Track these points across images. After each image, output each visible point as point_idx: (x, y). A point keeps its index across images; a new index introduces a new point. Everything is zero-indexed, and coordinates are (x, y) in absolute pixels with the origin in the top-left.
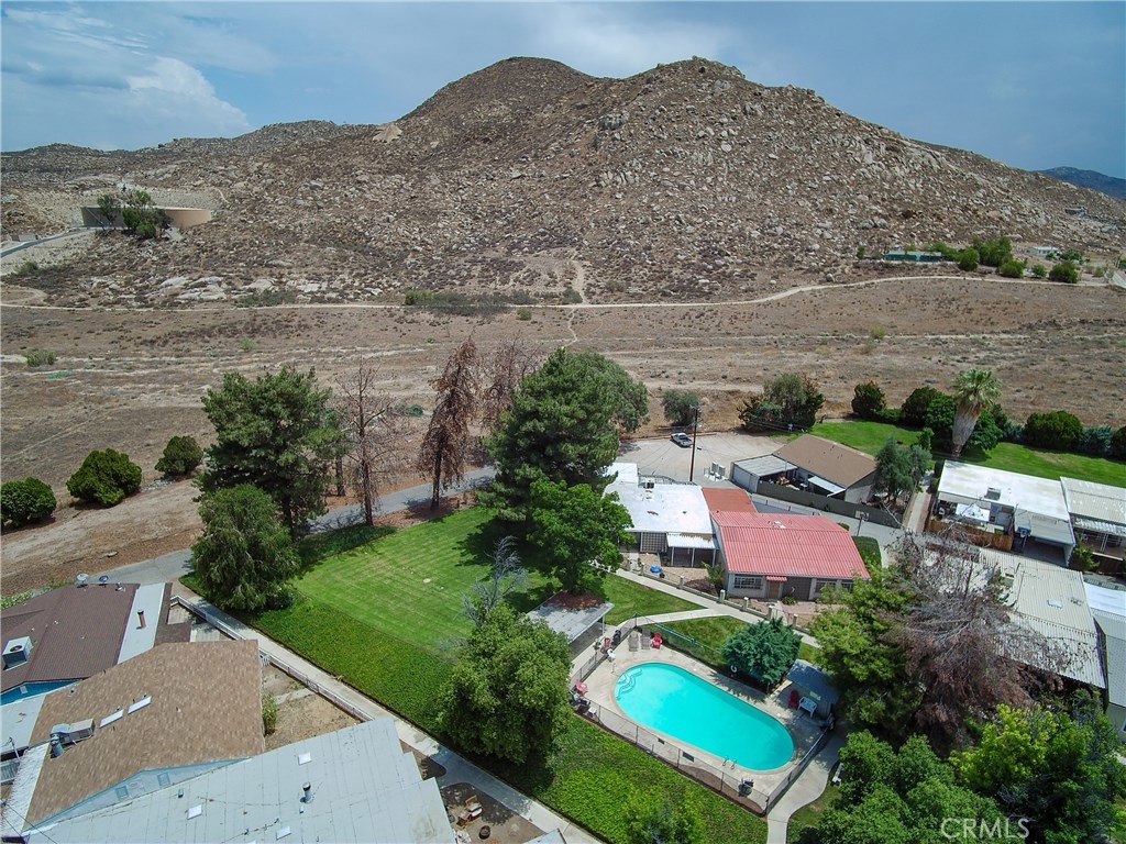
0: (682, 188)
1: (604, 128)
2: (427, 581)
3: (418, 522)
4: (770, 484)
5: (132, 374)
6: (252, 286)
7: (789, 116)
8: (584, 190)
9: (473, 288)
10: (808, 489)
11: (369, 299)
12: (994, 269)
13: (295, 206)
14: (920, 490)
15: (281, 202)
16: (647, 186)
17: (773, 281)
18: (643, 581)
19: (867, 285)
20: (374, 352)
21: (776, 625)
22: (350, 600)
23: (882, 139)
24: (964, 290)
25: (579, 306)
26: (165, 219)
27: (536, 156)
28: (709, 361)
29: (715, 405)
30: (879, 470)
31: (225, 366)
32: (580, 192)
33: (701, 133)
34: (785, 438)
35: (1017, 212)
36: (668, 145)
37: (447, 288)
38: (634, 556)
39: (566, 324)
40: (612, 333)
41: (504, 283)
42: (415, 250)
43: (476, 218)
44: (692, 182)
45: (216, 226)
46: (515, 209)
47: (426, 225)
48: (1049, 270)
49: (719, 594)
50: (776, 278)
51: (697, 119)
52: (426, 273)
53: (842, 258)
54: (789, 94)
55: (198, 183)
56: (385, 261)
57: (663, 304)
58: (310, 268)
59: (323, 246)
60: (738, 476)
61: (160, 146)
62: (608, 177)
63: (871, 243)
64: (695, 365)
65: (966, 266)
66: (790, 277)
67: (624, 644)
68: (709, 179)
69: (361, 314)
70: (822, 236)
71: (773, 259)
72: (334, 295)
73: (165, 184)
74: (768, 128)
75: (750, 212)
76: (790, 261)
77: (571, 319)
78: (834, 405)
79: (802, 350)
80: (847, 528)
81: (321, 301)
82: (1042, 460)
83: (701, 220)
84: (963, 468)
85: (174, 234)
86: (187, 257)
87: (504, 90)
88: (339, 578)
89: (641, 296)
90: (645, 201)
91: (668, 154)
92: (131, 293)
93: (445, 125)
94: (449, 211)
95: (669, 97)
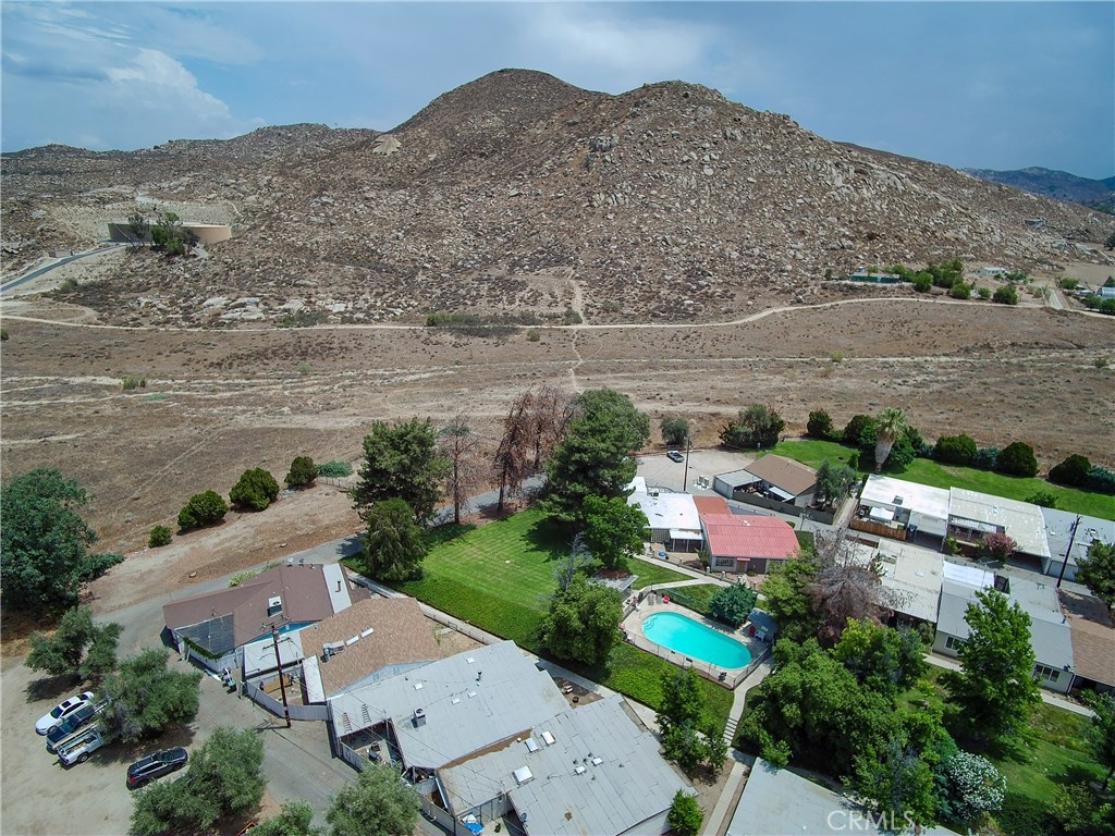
0: (668, 210)
1: (595, 150)
2: (508, 562)
3: (490, 521)
4: (742, 492)
5: (217, 396)
6: (286, 306)
7: (766, 141)
8: (578, 210)
9: (484, 309)
10: (770, 496)
11: (393, 319)
12: (945, 291)
13: (309, 223)
14: (851, 496)
15: (295, 219)
16: (636, 208)
17: (750, 303)
18: (654, 561)
19: (832, 307)
20: (413, 374)
21: (742, 587)
22: (460, 575)
23: (851, 162)
24: (916, 313)
25: (579, 326)
26: (192, 237)
27: (531, 173)
28: (695, 384)
29: (700, 426)
30: (818, 483)
31: (292, 388)
32: (574, 211)
33: (686, 158)
34: (754, 454)
35: (974, 231)
36: (655, 169)
37: (461, 308)
38: (647, 545)
39: (570, 345)
40: (612, 355)
41: (511, 303)
42: (425, 268)
43: (478, 235)
44: (678, 205)
45: (238, 243)
46: (514, 226)
47: (433, 242)
48: (993, 291)
49: (706, 570)
50: (752, 298)
51: (681, 144)
52: (439, 292)
53: (812, 279)
54: (767, 119)
55: (211, 196)
56: (400, 278)
57: (654, 325)
58: (334, 288)
59: (342, 264)
60: (718, 486)
61: (155, 148)
62: (600, 198)
63: (838, 264)
64: (684, 387)
65: (921, 288)
66: (765, 298)
67: (645, 601)
68: (693, 202)
69: (391, 334)
70: (794, 256)
71: (750, 279)
72: (361, 316)
73: (182, 197)
74: (746, 151)
75: (730, 233)
76: (766, 282)
77: (574, 340)
78: (793, 426)
79: (771, 373)
80: (793, 525)
81: (351, 321)
82: (945, 472)
83: (685, 241)
84: (882, 481)
85: (200, 251)
86: (216, 274)
87: (496, 102)
88: (447, 560)
89: (634, 317)
90: (635, 222)
91: (655, 177)
92: (177, 312)
93: (441, 136)
94: (453, 228)
95: (655, 121)
